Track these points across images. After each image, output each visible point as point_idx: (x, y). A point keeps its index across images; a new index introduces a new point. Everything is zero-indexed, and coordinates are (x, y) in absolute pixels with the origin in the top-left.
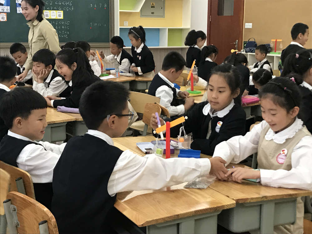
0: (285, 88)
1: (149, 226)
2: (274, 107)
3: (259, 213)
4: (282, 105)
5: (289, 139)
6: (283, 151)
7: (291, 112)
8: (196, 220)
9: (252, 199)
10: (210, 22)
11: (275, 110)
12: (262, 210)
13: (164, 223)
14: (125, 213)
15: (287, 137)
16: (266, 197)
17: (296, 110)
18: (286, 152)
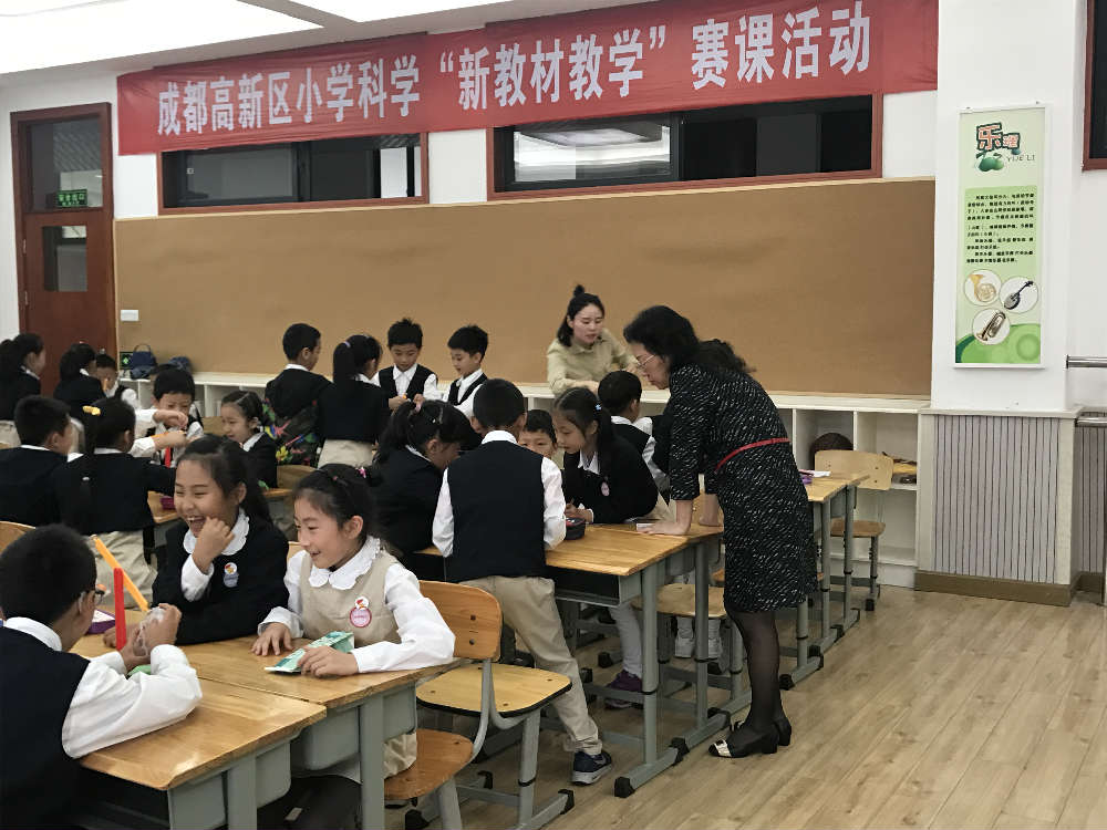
0: (335, 478)
1: (172, 790)
2: (314, 514)
3: (357, 724)
4: (329, 511)
5: (361, 576)
6: (359, 602)
7: (347, 528)
8: (257, 758)
9: (350, 696)
10: (27, 307)
11: (314, 519)
12: (362, 716)
13: (208, 773)
14: (113, 772)
15: (356, 574)
16: (371, 688)
17: (357, 522)
18: (366, 602)
